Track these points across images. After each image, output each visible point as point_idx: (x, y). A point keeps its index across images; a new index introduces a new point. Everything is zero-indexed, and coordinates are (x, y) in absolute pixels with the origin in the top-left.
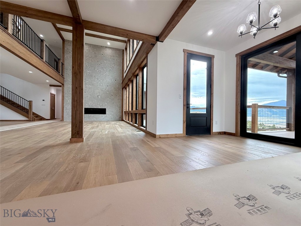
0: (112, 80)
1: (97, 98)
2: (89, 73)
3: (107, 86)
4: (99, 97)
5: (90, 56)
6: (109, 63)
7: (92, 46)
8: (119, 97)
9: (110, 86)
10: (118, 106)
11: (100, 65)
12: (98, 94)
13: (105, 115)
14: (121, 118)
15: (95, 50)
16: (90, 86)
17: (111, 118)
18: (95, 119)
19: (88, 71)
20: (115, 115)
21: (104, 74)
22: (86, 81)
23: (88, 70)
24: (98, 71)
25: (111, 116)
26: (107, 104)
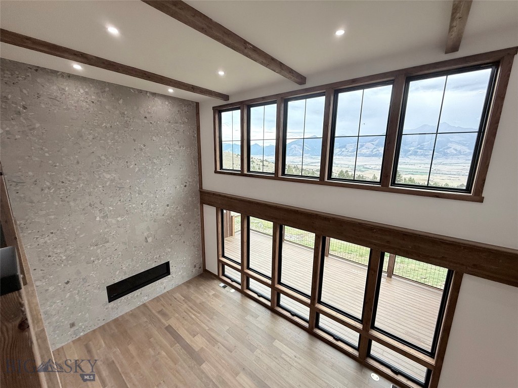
0: (178, 187)
1: (145, 243)
2: (113, 181)
3: (168, 205)
4: (150, 240)
5: (109, 125)
6: (166, 143)
7: (107, 89)
8: (195, 223)
9: (174, 203)
10: (194, 246)
11: (141, 149)
12: (145, 234)
13: (169, 276)
14: (202, 268)
15: (121, 102)
16: (119, 219)
17: (183, 277)
18: (146, 298)
19: (108, 176)
20: (189, 267)
21: (157, 176)
22: (106, 208)
23: (108, 172)
24: (137, 169)
25: (181, 274)
26: (169, 250)
